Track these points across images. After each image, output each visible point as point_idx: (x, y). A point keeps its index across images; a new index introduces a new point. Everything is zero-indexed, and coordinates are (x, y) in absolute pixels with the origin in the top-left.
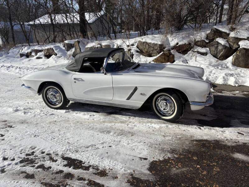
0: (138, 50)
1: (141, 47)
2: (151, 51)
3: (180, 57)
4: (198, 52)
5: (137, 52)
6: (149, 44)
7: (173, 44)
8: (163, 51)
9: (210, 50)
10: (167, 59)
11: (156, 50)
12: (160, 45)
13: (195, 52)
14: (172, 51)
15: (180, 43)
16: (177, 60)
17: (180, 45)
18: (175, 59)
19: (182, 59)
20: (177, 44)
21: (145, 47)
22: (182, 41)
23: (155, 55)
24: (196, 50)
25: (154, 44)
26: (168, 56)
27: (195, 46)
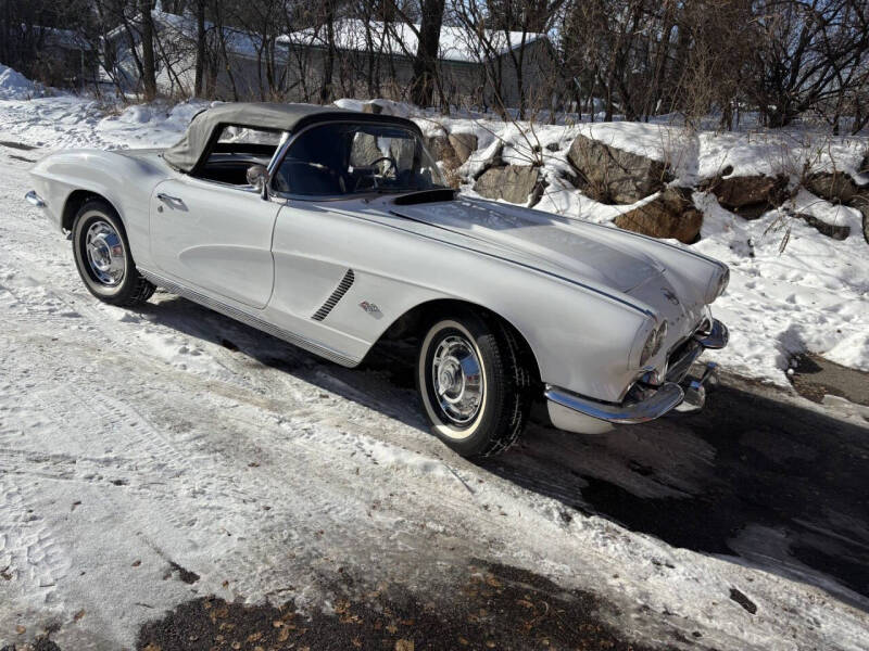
0: (569, 169)
1: (581, 161)
2: (616, 184)
3: (726, 228)
4: (811, 221)
5: (565, 175)
6: (613, 153)
7: (708, 167)
8: (663, 190)
9: (864, 218)
10: (669, 225)
11: (635, 179)
12: (653, 162)
13: (800, 216)
14: (698, 198)
15: (740, 171)
16: (708, 235)
17: (736, 178)
18: (704, 230)
19: (731, 235)
20: (729, 170)
21: (595, 162)
22: (753, 162)
23: (627, 199)
24: (800, 209)
25: (632, 155)
26: (677, 215)
27: (804, 194)
